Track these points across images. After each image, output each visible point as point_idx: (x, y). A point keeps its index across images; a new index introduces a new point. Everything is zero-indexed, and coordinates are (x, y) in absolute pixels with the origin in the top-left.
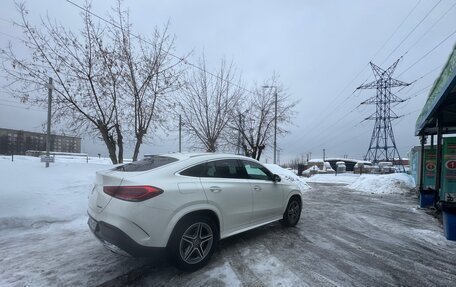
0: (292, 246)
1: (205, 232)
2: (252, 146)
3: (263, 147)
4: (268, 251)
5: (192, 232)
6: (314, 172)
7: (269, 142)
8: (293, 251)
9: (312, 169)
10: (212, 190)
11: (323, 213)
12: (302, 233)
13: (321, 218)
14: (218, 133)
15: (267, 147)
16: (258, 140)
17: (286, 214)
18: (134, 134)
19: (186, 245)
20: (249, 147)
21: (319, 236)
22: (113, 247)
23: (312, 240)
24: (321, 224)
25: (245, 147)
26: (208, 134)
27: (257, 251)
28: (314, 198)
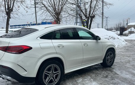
0: (107, 77)
1: (56, 70)
2: (86, 16)
3: (94, 17)
4: (92, 80)
5: (49, 70)
6: (131, 33)
7: (98, 12)
8: (107, 79)
9: (129, 30)
10: (59, 47)
11: (131, 59)
12: (114, 70)
13: (129, 62)
14: (62, 8)
15: (96, 17)
16: (90, 11)
17: (104, 60)
18: (5, 13)
19: (46, 76)
20: (84, 17)
21: (124, 72)
22: (9, 78)
23: (119, 74)
24: (128, 65)
25: (81, 17)
26: (55, 9)
27: (86, 80)
28: (128, 50)
